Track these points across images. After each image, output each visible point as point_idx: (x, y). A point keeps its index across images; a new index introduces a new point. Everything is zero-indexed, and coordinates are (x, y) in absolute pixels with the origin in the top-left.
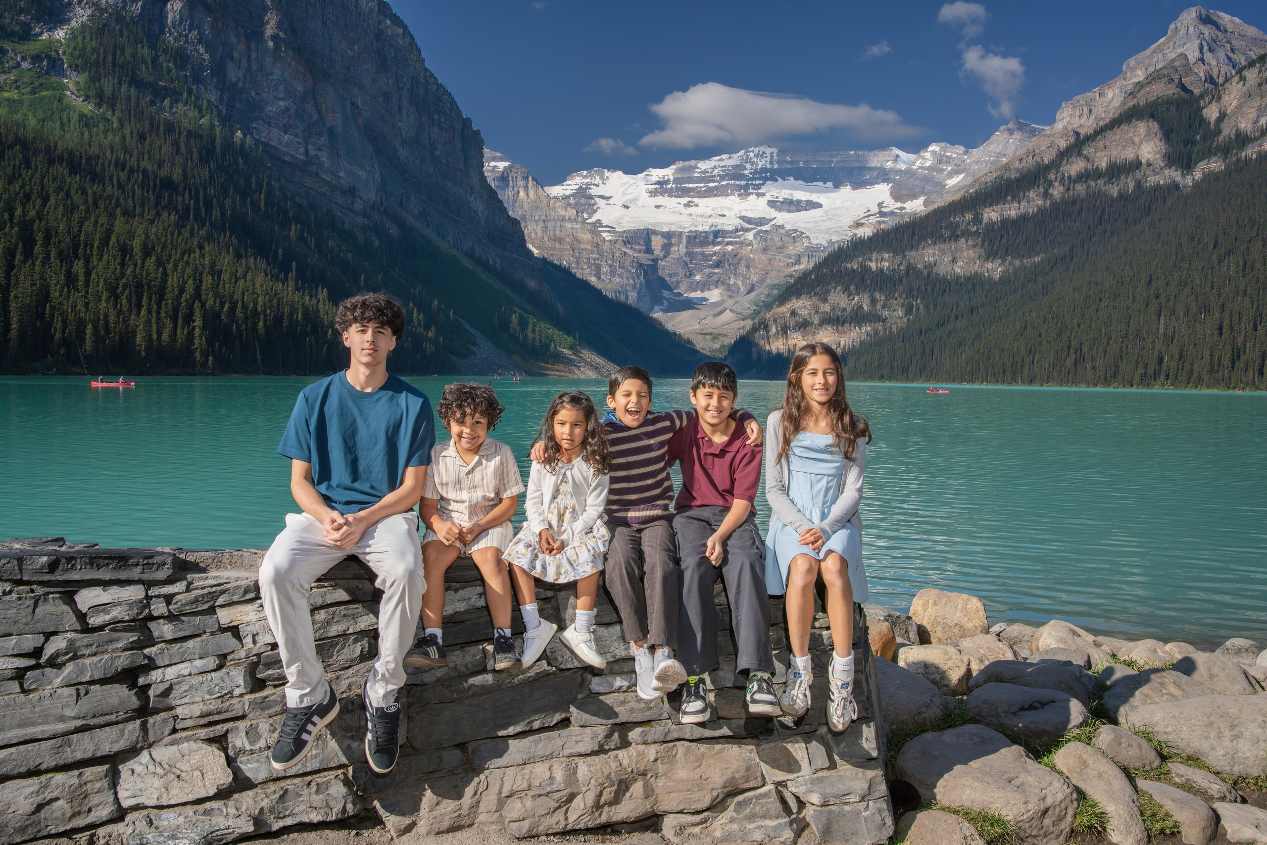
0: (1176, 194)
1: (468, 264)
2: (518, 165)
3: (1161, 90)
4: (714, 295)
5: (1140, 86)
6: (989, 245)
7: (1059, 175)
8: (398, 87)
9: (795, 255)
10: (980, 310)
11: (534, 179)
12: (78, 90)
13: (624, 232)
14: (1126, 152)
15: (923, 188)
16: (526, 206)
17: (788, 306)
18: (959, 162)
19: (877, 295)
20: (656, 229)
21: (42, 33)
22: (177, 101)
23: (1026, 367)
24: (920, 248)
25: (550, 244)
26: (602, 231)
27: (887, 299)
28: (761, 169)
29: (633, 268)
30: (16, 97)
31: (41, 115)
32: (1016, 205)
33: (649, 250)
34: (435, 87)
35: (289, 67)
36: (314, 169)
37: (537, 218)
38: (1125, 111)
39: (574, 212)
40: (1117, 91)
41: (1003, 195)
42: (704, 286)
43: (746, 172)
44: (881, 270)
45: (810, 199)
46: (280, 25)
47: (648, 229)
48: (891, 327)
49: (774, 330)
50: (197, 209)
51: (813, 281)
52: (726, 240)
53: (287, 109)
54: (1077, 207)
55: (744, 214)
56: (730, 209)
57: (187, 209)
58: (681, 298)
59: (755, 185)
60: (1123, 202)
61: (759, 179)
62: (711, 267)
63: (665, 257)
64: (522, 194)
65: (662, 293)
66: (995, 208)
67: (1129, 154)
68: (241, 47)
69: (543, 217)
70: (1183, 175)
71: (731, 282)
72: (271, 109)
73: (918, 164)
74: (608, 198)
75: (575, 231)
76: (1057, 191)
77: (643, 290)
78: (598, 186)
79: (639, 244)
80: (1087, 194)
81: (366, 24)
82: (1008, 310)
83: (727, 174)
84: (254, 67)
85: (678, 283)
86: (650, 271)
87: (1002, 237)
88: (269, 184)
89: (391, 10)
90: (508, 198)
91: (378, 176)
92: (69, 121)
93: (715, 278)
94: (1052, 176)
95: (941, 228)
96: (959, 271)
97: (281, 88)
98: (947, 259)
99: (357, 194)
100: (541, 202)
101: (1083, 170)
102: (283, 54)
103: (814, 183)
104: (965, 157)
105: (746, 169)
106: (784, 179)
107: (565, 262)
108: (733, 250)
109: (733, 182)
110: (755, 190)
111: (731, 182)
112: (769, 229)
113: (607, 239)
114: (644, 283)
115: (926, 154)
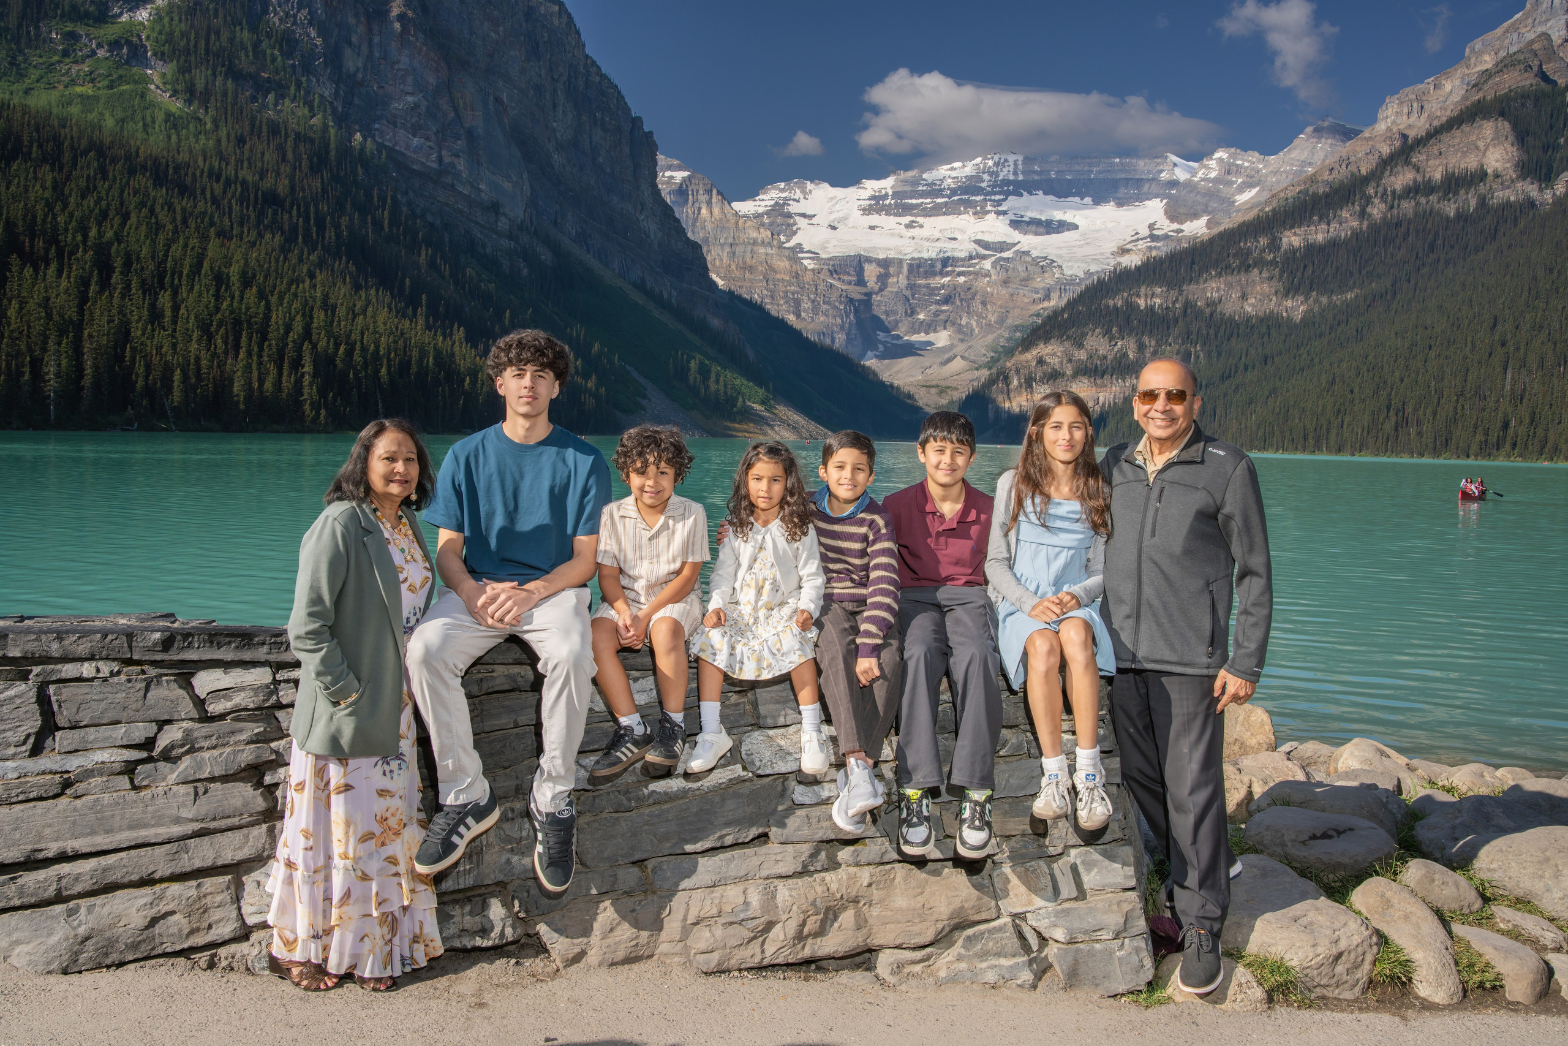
0: (1531, 214)
1: (638, 298)
2: (699, 176)
3: (1514, 80)
4: (942, 338)
5: (1487, 75)
6: (1288, 277)
7: (1380, 189)
8: (553, 78)
9: (1043, 288)
10: (1276, 359)
11: (719, 193)
12: (165, 84)
13: (830, 259)
14: (1467, 160)
15: (1206, 205)
16: (709, 226)
17: (1034, 353)
18: (1253, 173)
19: (1146, 340)
20: (871, 255)
21: (121, 14)
22: (283, 97)
23: (1334, 432)
24: (1201, 280)
25: (738, 274)
26: (803, 258)
27: (1159, 345)
28: (1003, 181)
29: (841, 303)
30: (90, 92)
31: (119, 114)
32: (1324, 226)
33: (861, 282)
34: (598, 79)
35: (420, 54)
37: (722, 241)
38: (1467, 108)
39: (769, 233)
40: (1457, 82)
41: (1308, 214)
42: (929, 327)
43: (984, 185)
44: (1151, 309)
45: (1063, 218)
46: (408, 3)
47: (860, 256)
49: (1016, 382)
50: (307, 230)
51: (1065, 321)
52: (957, 269)
53: (417, 106)
54: (1403, 229)
55: (980, 237)
56: (963, 231)
57: (294, 229)
58: (900, 342)
59: (994, 201)
60: (1461, 223)
61: (999, 193)
62: (938, 303)
63: (881, 290)
64: (704, 211)
65: (876, 334)
66: (1298, 231)
67: (1471, 163)
68: (361, 29)
69: (730, 240)
70: (1541, 190)
71: (964, 322)
72: (397, 106)
73: (1200, 174)
74: (810, 217)
75: (769, 258)
76: (1377, 210)
77: (854, 331)
78: (798, 201)
79: (849, 274)
80: (1416, 214)
82: (1312, 360)
83: (960, 187)
84: (377, 54)
85: (897, 322)
86: (862, 307)
87: (1305, 267)
88: (394, 198)
90: (687, 216)
91: (526, 188)
92: (154, 122)
93: (943, 317)
94: (1371, 191)
95: (1228, 256)
96: (1250, 309)
97: (410, 80)
98: (1235, 295)
99: (501, 210)
100: (728, 220)
101: (1411, 183)
102: (412, 39)
103: (1069, 199)
104: (1261, 166)
105: (983, 181)
106: (1031, 194)
107: (756, 296)
108: (965, 282)
109: (967, 197)
110: (995, 206)
111: (964, 197)
112: (1011, 256)
113: (809, 267)
114: (854, 322)
115: (1211, 162)
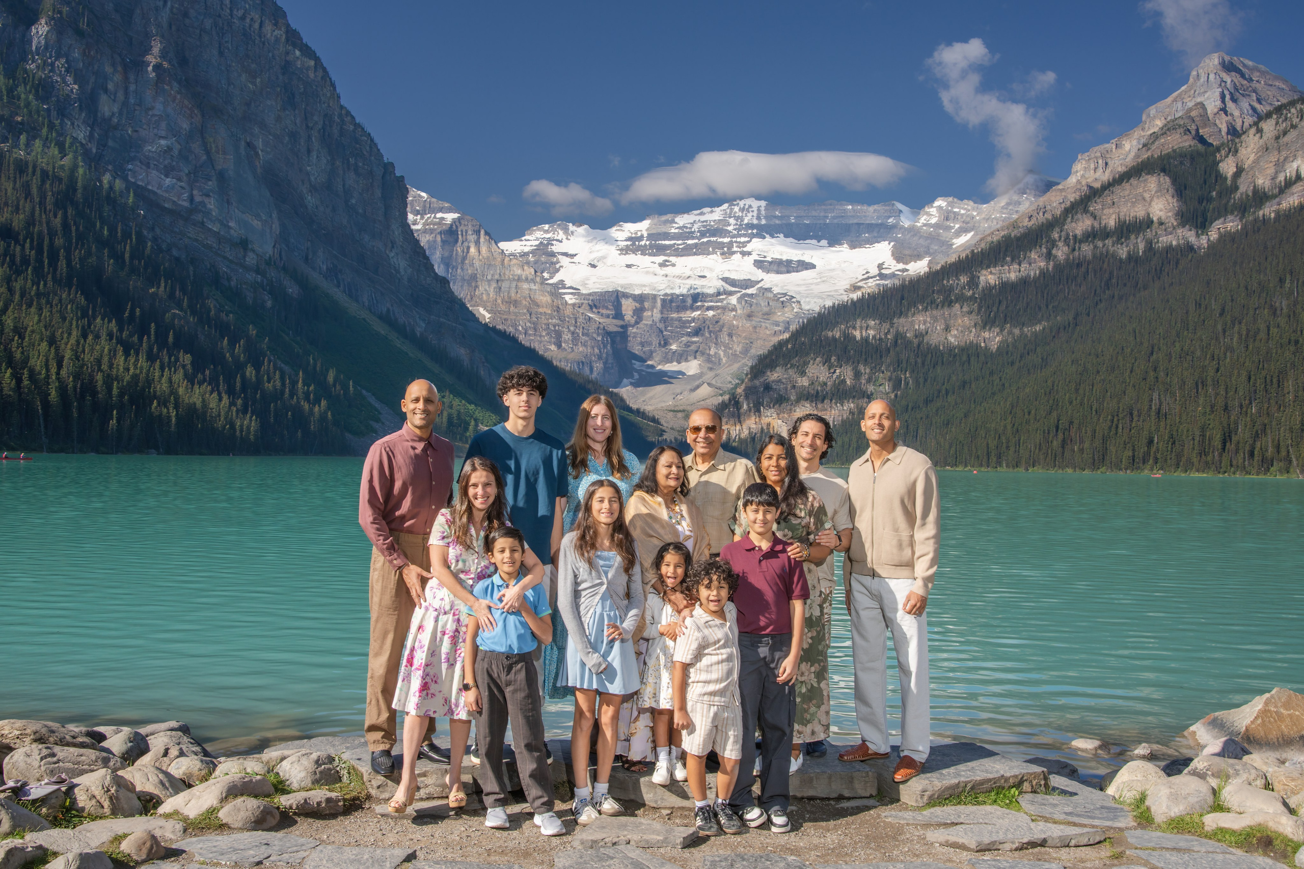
0: (1190, 257)
1: (381, 328)
2: (469, 217)
3: (1177, 142)
4: (692, 367)
6: (985, 312)
7: (1063, 234)
8: (307, 126)
9: (783, 322)
10: (973, 386)
11: (487, 233)
13: (590, 294)
14: (1136, 209)
15: (928, 248)
16: (477, 264)
17: (762, 380)
18: (968, 219)
19: (861, 368)
20: (627, 291)
22: (35, 138)
24: (910, 314)
25: (503, 308)
26: (565, 294)
27: (873, 372)
28: (747, 225)
29: (598, 335)
32: (1016, 266)
33: (619, 315)
34: (352, 127)
35: (174, 101)
36: (199, 217)
37: (489, 277)
38: (1138, 164)
39: (532, 271)
40: (1135, 143)
41: (1002, 256)
42: (681, 357)
43: (730, 228)
44: (866, 340)
45: (802, 258)
46: (164, 54)
47: (617, 292)
49: (745, 407)
50: (40, 261)
51: (789, 352)
53: (170, 149)
54: (1083, 269)
55: (726, 275)
56: (711, 270)
57: (26, 261)
58: (653, 371)
59: (740, 242)
60: (1132, 264)
61: (744, 235)
62: (689, 334)
63: (637, 323)
64: (473, 250)
65: (632, 364)
66: (993, 270)
67: (1139, 212)
68: (118, 77)
69: (497, 277)
70: (1197, 236)
71: (712, 352)
72: (150, 148)
73: (923, 220)
74: (572, 256)
75: (532, 293)
76: (1061, 252)
77: (610, 361)
78: (561, 242)
79: (607, 308)
80: (1094, 256)
81: (270, 55)
82: (1004, 385)
83: (708, 230)
84: (132, 101)
85: (651, 352)
86: (618, 339)
87: (1000, 302)
88: (139, 235)
89: (301, 39)
90: (457, 254)
91: (276, 227)
93: (693, 347)
94: (1056, 235)
95: (933, 292)
96: (953, 340)
97: (163, 125)
98: (940, 327)
99: (250, 246)
100: (495, 259)
101: (1089, 229)
102: (166, 87)
103: (807, 241)
104: (975, 214)
105: (729, 225)
106: (773, 237)
107: (520, 328)
108: (714, 316)
109: (715, 239)
110: (740, 247)
111: (712, 239)
112: (754, 292)
113: (570, 302)
114: (611, 352)
115: (931, 210)
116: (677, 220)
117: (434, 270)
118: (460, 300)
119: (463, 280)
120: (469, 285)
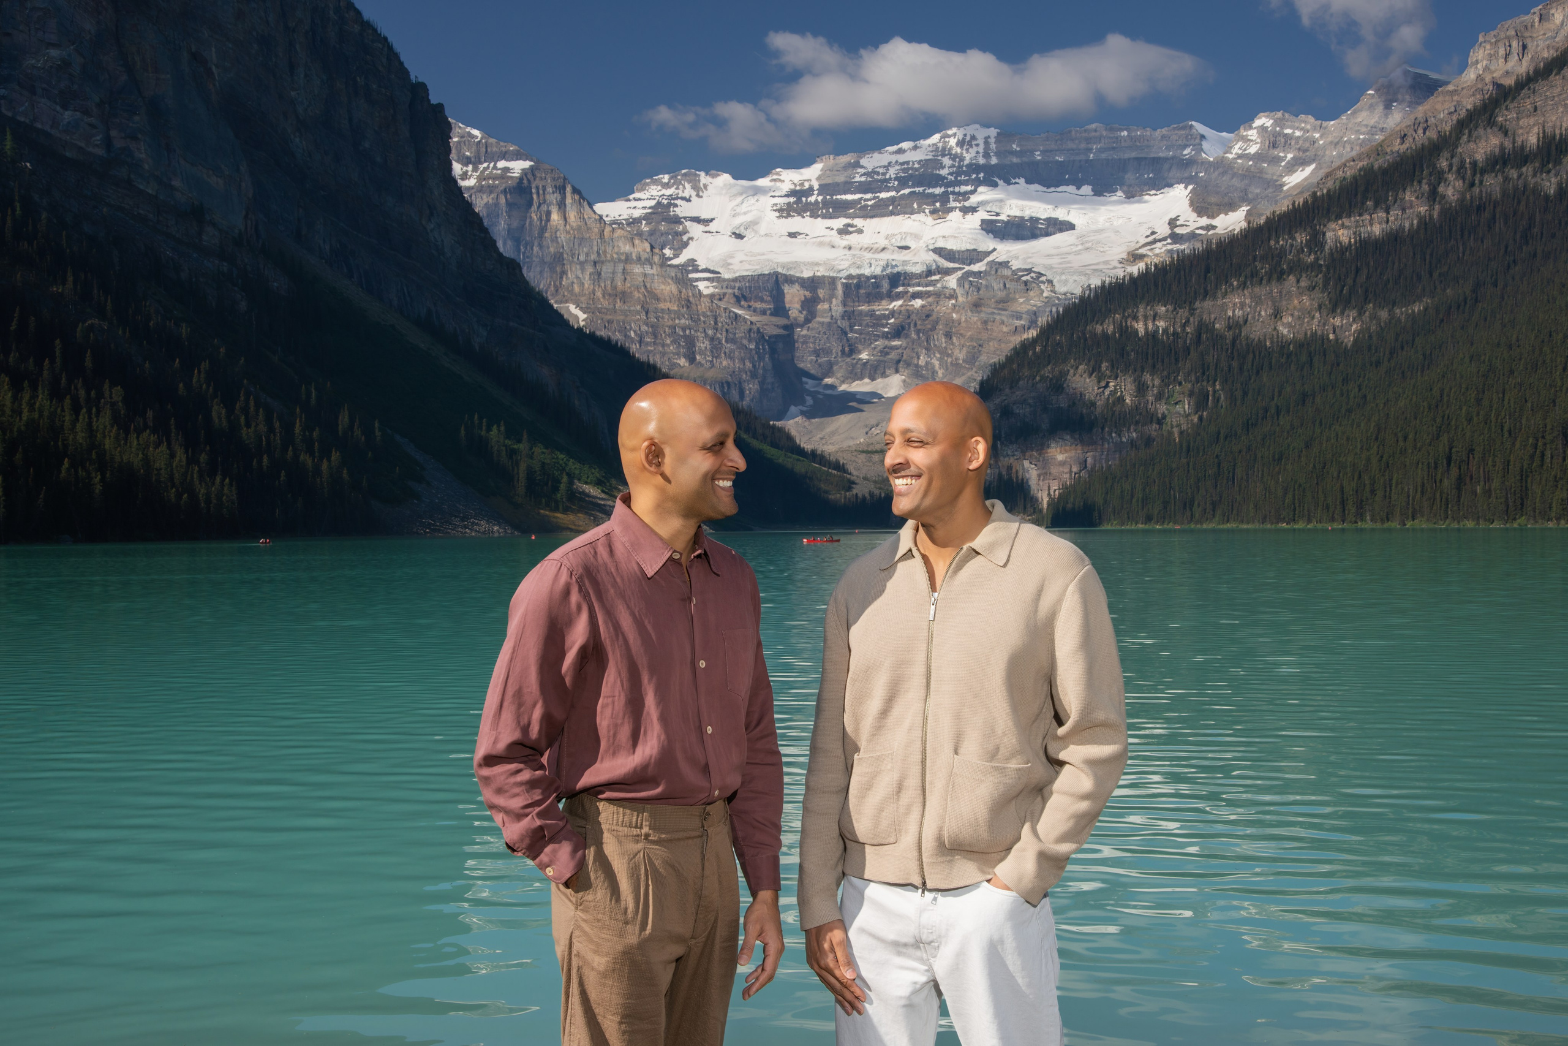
1: (418, 339)
2: (548, 167)
4: (892, 385)
6: (1335, 286)
7: (1455, 160)
9: (1027, 312)
10: (1318, 399)
11: (575, 191)
13: (735, 280)
15: (1245, 191)
16: (563, 237)
17: (997, 401)
18: (1307, 145)
19: (1147, 377)
20: (791, 273)
23: (1380, 494)
24: (1219, 295)
25: (605, 303)
26: (697, 280)
27: (1165, 384)
28: (969, 166)
29: (750, 341)
32: (1382, 215)
33: (780, 309)
36: (121, 172)
37: (582, 258)
39: (647, 246)
41: (1359, 197)
42: (875, 370)
43: (944, 172)
44: (1152, 336)
45: (1054, 215)
47: (776, 274)
48: (1170, 433)
53: (66, 63)
54: (1487, 215)
55: (940, 244)
56: (917, 237)
58: (834, 394)
59: (959, 194)
60: (1564, 203)
61: (966, 183)
62: (886, 336)
63: (808, 321)
64: (555, 217)
65: (801, 384)
66: (1346, 222)
69: (593, 257)
71: (922, 362)
73: (1236, 149)
74: (707, 222)
75: (648, 280)
76: (1452, 190)
77: (770, 380)
78: (689, 200)
79: (762, 300)
80: (1504, 193)
82: (1365, 397)
83: (911, 176)
85: (831, 365)
86: (780, 345)
87: (1357, 271)
90: (531, 224)
91: (247, 186)
93: (893, 355)
94: (1444, 164)
95: (1255, 258)
96: (1285, 331)
98: (1265, 312)
99: (207, 218)
100: (589, 229)
101: (1497, 151)
103: (1061, 189)
104: (1317, 135)
105: (943, 167)
106: (1008, 183)
107: (632, 334)
108: (923, 306)
109: (921, 189)
110: (959, 202)
111: (917, 189)
112: (983, 269)
113: (706, 292)
114: (769, 366)
115: (1250, 133)
116: (863, 162)
117: (496, 249)
118: (539, 293)
119: (543, 262)
120: (552, 270)
